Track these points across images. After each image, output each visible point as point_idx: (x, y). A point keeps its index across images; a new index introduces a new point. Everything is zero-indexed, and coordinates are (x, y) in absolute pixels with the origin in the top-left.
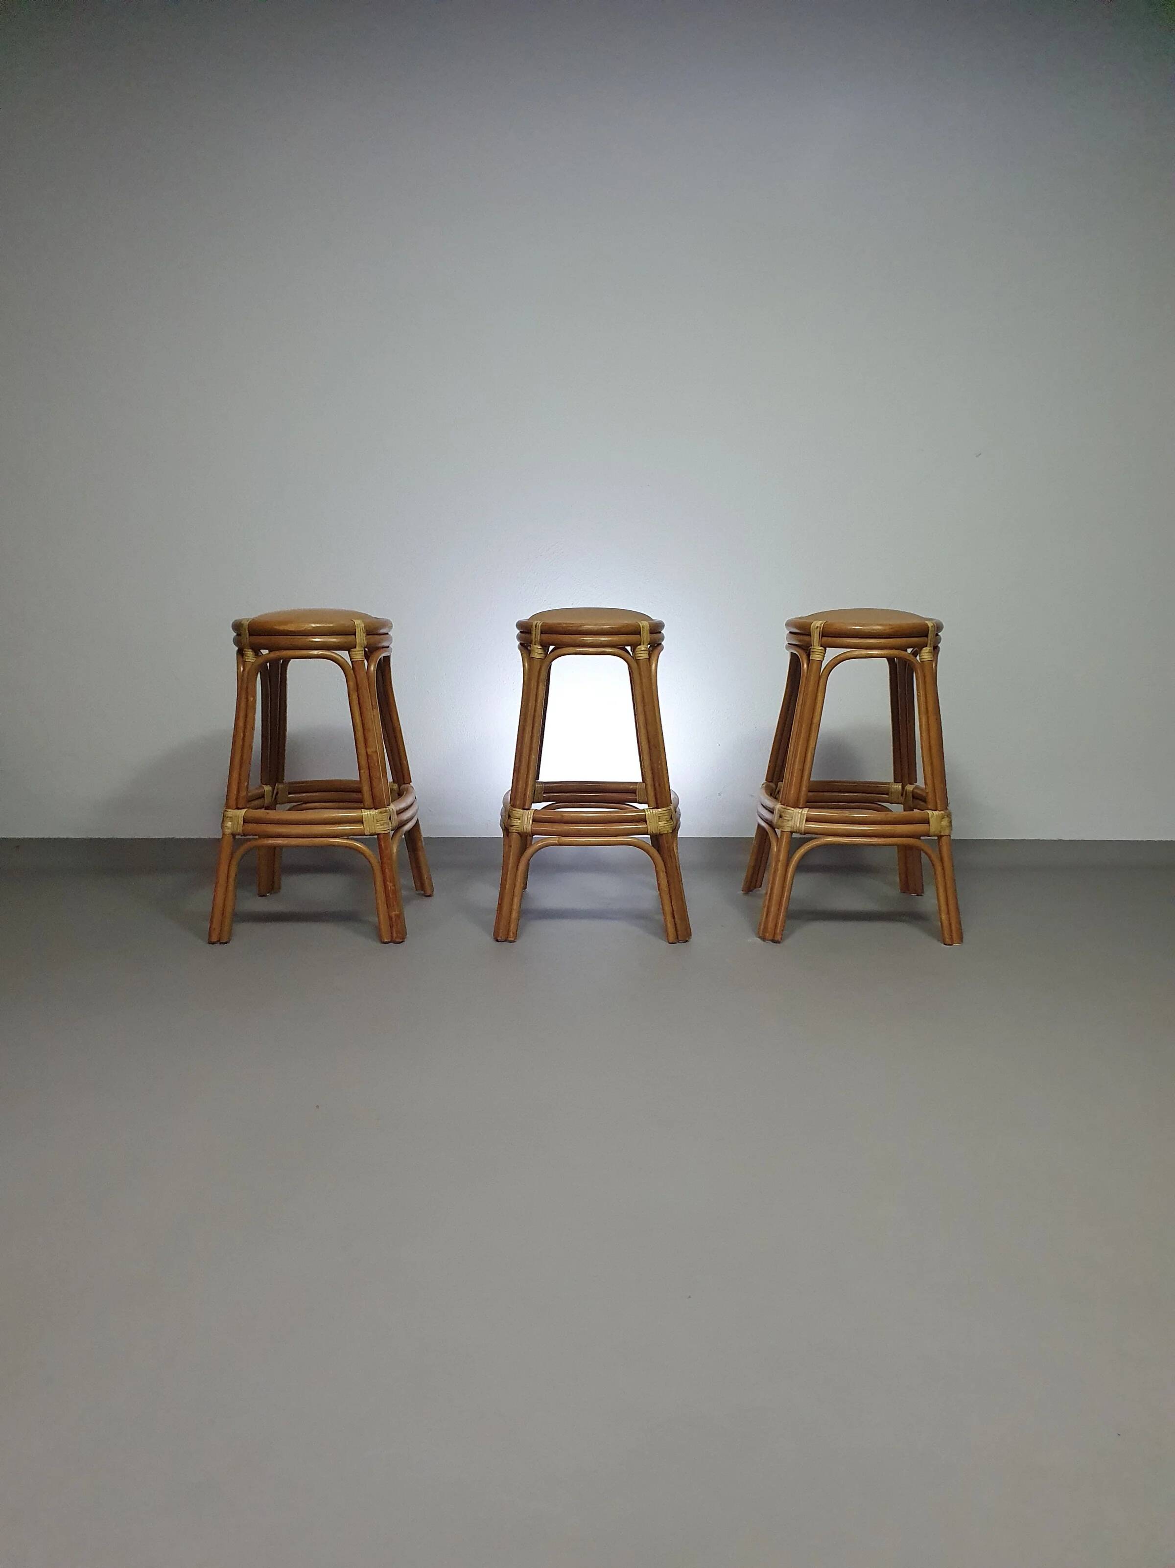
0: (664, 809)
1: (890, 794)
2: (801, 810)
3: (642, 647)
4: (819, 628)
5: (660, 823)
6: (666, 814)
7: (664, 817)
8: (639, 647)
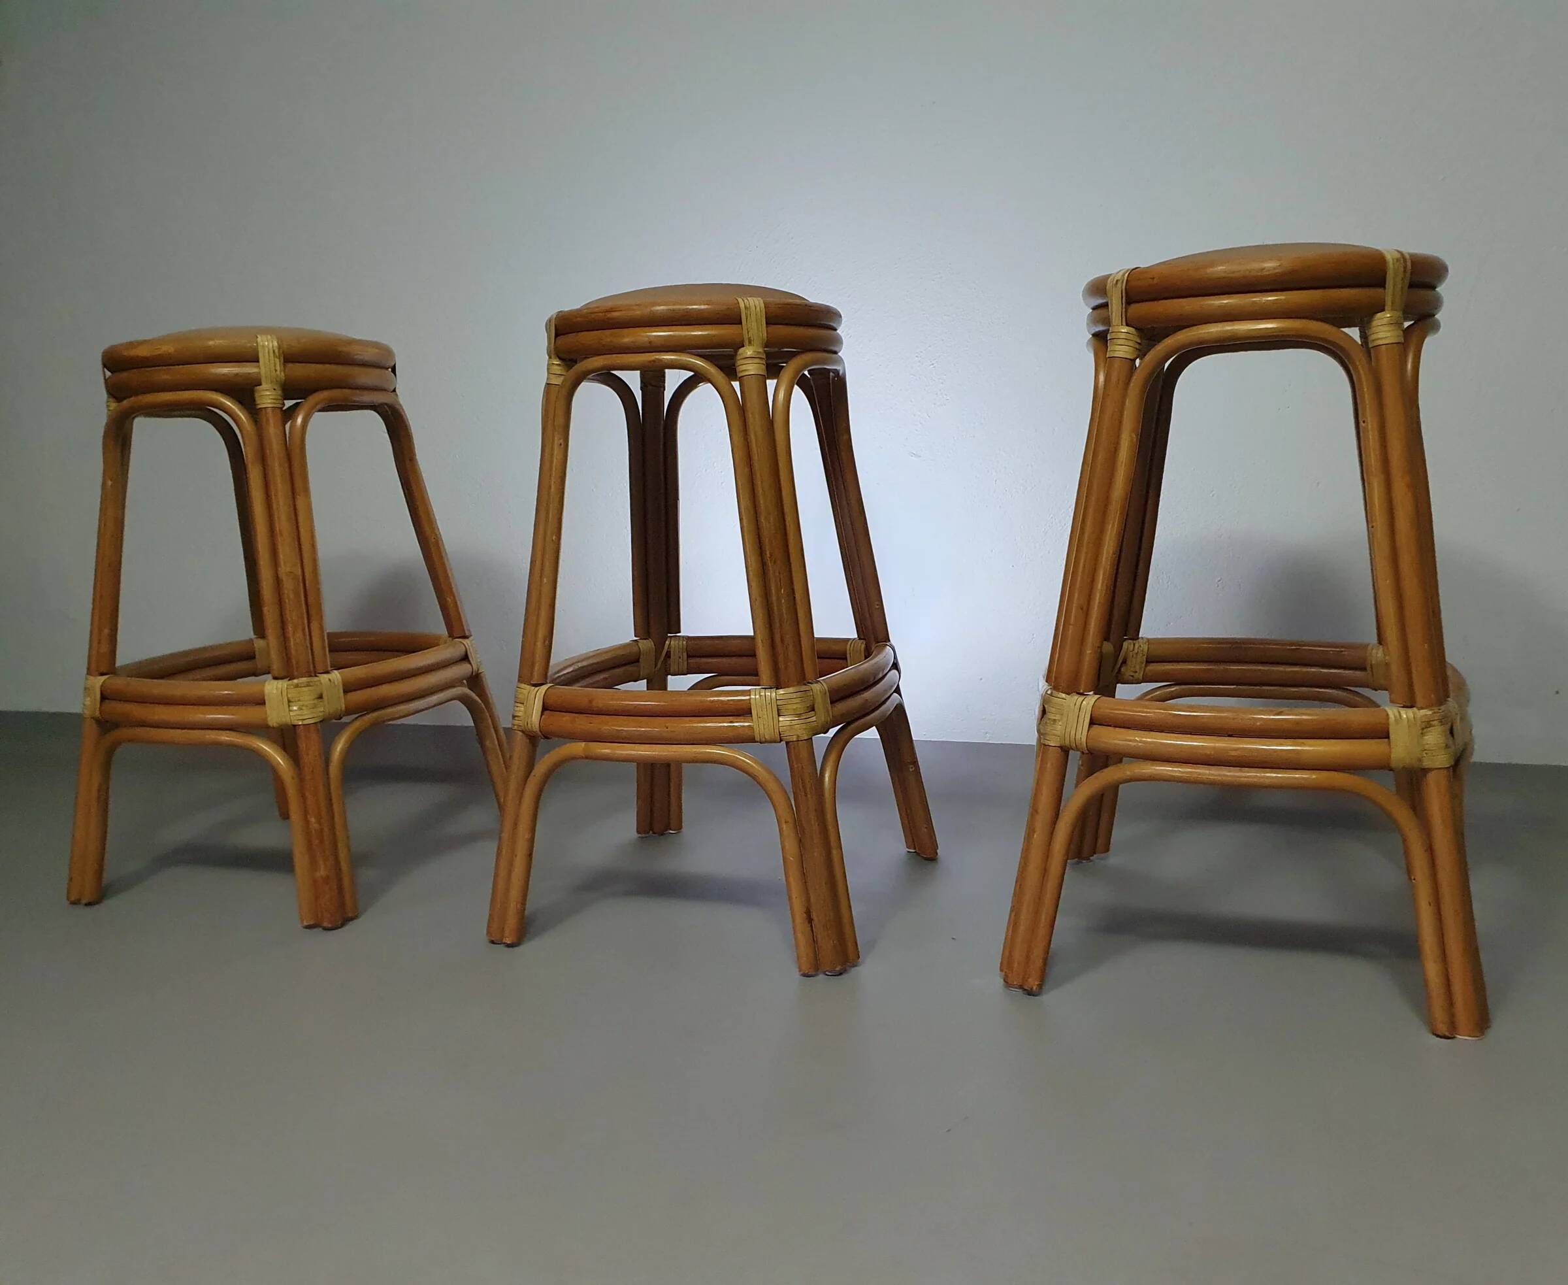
0: (791, 690)
1: (1368, 668)
2: (1081, 698)
3: (748, 351)
4: (1119, 283)
5: (781, 719)
6: (795, 701)
7: (790, 707)
8: (741, 350)
